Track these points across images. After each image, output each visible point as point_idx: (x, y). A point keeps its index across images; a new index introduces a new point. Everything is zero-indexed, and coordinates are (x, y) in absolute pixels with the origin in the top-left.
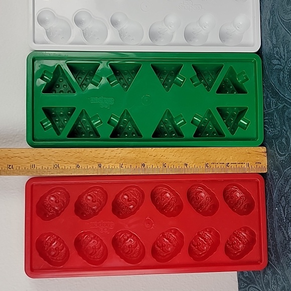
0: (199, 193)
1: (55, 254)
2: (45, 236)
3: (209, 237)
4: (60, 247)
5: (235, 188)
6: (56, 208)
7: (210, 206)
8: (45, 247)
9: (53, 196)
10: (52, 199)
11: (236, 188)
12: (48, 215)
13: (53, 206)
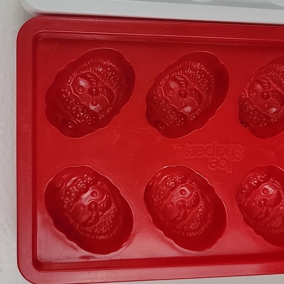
1: (88, 220)
2: (65, 176)
4: (102, 204)
6: (92, 108)
8: (64, 204)
9: (84, 77)
10: (82, 83)
12: (73, 123)
13: (85, 103)
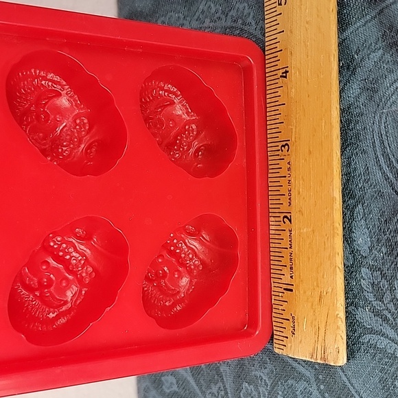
0: (50, 98)
3: (83, 255)
5: (169, 91)
7: (89, 147)
11: (174, 93)
